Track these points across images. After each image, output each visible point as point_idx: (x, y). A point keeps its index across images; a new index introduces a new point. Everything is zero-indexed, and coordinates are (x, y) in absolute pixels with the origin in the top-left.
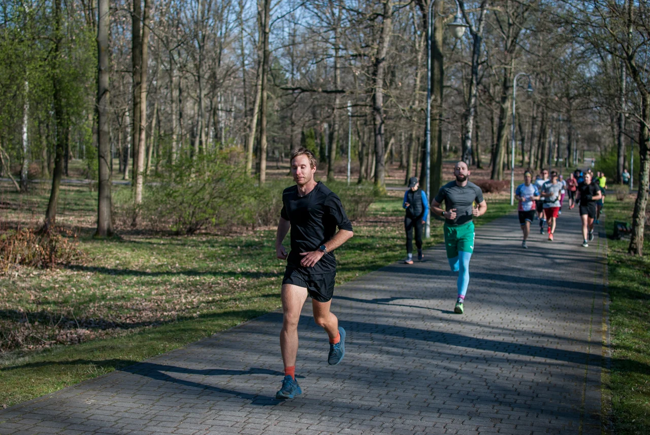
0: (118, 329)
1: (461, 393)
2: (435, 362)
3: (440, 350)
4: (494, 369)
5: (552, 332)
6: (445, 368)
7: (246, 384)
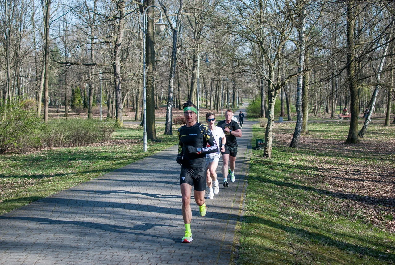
7: (28, 238)
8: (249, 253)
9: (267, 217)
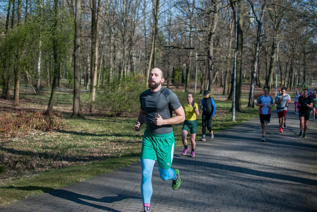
0: (82, 161)
1: (249, 197)
2: (236, 182)
3: (238, 176)
4: (265, 186)
5: (294, 168)
6: (241, 185)
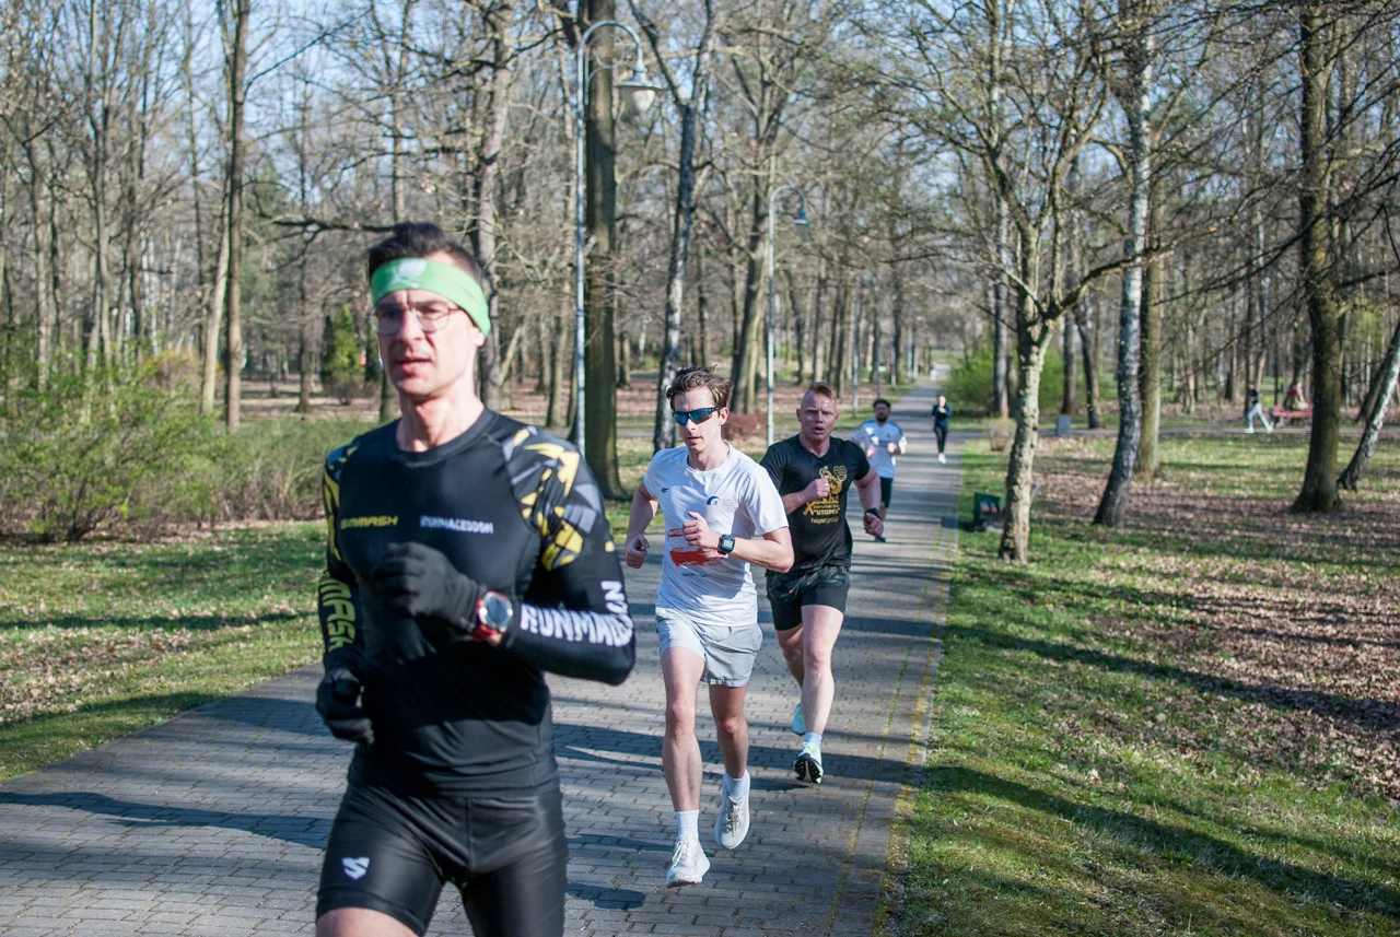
8: (943, 899)
9: (1007, 770)
